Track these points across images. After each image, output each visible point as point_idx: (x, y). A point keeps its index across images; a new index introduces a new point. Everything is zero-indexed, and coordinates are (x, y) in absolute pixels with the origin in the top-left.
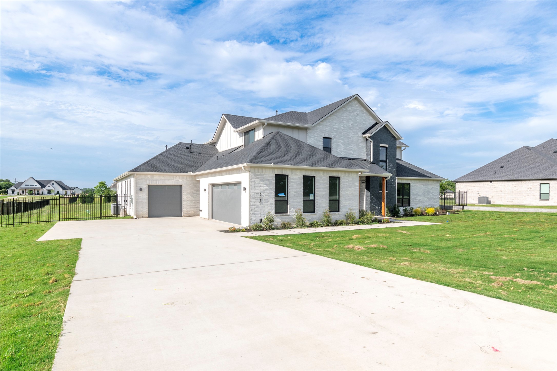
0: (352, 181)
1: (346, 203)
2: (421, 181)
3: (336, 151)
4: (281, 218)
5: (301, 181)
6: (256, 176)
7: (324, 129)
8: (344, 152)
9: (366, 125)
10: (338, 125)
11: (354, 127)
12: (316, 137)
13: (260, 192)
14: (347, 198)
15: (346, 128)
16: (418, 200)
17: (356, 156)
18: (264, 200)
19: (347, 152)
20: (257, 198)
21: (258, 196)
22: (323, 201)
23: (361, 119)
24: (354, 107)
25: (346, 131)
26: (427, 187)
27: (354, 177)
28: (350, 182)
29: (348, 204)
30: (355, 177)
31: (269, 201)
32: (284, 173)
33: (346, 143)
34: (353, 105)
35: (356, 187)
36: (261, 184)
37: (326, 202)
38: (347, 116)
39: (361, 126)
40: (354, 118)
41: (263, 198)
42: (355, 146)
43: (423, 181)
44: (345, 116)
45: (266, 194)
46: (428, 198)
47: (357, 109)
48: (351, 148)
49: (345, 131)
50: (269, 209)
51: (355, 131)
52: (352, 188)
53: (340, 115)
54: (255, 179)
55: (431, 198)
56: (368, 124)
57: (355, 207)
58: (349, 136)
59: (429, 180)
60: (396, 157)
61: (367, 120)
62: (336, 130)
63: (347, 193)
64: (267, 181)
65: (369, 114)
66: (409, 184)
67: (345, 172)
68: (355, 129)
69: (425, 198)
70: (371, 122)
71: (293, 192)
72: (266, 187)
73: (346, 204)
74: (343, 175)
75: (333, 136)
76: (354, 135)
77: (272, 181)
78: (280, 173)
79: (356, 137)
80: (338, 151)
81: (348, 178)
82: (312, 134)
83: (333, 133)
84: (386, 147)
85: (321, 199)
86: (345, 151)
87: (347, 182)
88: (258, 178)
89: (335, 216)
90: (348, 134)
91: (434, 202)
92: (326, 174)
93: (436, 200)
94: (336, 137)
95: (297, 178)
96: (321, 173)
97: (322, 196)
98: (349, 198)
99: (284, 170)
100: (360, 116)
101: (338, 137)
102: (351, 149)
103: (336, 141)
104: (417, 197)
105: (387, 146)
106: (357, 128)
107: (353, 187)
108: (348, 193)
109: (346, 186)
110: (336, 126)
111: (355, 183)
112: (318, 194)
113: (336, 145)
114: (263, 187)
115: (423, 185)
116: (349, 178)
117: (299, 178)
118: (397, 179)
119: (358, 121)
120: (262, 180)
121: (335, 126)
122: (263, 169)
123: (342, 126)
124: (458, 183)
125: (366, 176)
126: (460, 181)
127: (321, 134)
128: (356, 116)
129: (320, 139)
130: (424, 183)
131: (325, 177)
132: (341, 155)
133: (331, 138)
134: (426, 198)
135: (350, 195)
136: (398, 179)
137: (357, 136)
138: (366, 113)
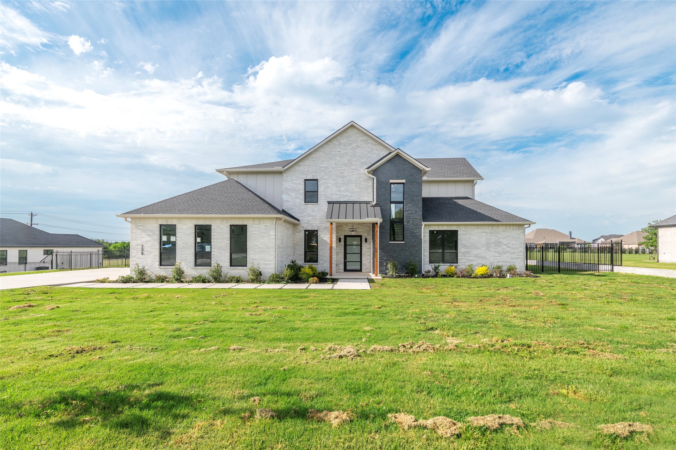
0: (264, 229)
1: (256, 256)
2: (480, 227)
3: (325, 195)
4: (166, 271)
5: (191, 231)
6: (137, 227)
7: (306, 170)
8: (335, 194)
9: (372, 159)
10: (326, 163)
11: (352, 163)
12: (294, 180)
13: (141, 243)
14: (256, 250)
15: (339, 165)
16: (473, 255)
17: (355, 198)
18: (147, 251)
19: (341, 194)
20: (138, 250)
21: (140, 247)
22: (221, 253)
23: (363, 151)
24: (352, 138)
25: (340, 169)
26: (494, 235)
27: (267, 224)
28: (261, 231)
29: (258, 257)
30: (270, 224)
31: (152, 253)
32: (170, 222)
33: (340, 183)
34: (351, 135)
35: (271, 237)
36: (143, 235)
37: (225, 255)
38: (341, 150)
39: (364, 160)
40: (352, 151)
41: (145, 249)
42: (354, 186)
43: (485, 227)
44: (338, 150)
45: (149, 245)
46: (498, 251)
47: (357, 139)
48: (348, 189)
49: (338, 169)
50: (152, 261)
51: (354, 167)
52: (264, 239)
53: (330, 150)
54: (136, 230)
55: (505, 253)
56: (376, 156)
57: (270, 261)
58: (344, 175)
59: (498, 225)
60: (422, 196)
61: (374, 151)
62: (324, 169)
63: (256, 243)
64: (150, 232)
65: (377, 143)
66: (456, 232)
67: (254, 219)
68: (355, 165)
69: (491, 251)
70: (381, 153)
71: (181, 243)
72: (148, 238)
73: (255, 258)
74: (250, 223)
75: (320, 177)
76: (352, 172)
77: (155, 232)
78: (164, 223)
79: (355, 175)
80: (327, 194)
81: (258, 226)
82: (288, 177)
83: (319, 174)
84: (403, 183)
85: (219, 251)
86: (338, 193)
87: (256, 231)
88: (139, 229)
89: (239, 271)
90: (343, 172)
91: (512, 257)
92: (225, 223)
93: (516, 255)
94: (324, 177)
95: (186, 228)
96: (219, 222)
97: (220, 248)
98: (260, 250)
99: (169, 219)
100: (363, 148)
101: (327, 177)
102: (348, 191)
103: (324, 182)
104: (471, 250)
105: (404, 181)
106: (358, 164)
107: (267, 237)
108: (259, 244)
109: (255, 235)
110: (324, 164)
111: (269, 232)
112: (214, 245)
113: (324, 187)
114: (145, 239)
115: (486, 233)
116: (260, 226)
117: (189, 227)
118: (423, 225)
119: (358, 154)
120: (144, 231)
121: (322, 165)
122: (145, 220)
123: (333, 164)
124: (662, 229)
125: (373, 223)
126: (664, 224)
127: (302, 176)
128: (355, 149)
129: (301, 182)
130: (488, 230)
131: (224, 226)
132: (332, 198)
133: (317, 180)
134: (493, 251)
135: (261, 247)
136: (425, 225)
137: (357, 173)
138: (373, 143)
